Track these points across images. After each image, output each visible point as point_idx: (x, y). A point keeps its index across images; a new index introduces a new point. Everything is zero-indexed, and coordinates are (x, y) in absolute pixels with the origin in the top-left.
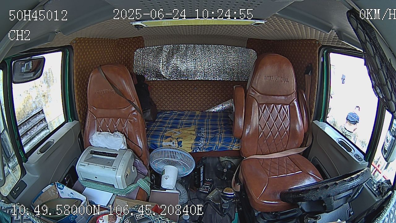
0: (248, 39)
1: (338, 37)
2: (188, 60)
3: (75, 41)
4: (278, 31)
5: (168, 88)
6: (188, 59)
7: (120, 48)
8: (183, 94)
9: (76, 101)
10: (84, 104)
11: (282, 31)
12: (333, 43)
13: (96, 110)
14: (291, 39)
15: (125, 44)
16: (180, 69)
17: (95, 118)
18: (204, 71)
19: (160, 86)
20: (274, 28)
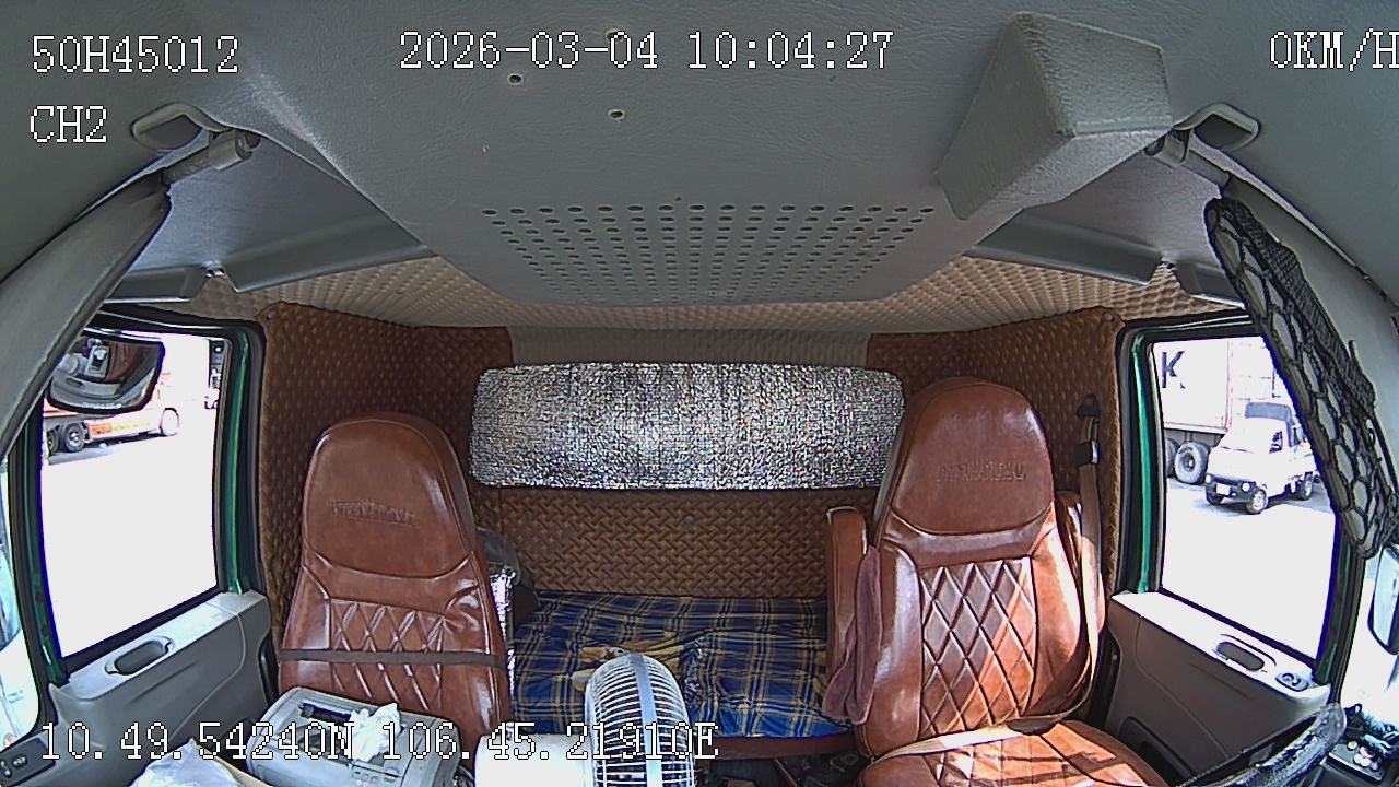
0: (869, 336)
1: (1178, 280)
2: (666, 418)
3: (273, 313)
4: (972, 299)
5: (593, 516)
6: (665, 415)
7: (429, 359)
8: (644, 539)
9: (261, 523)
10: (288, 539)
11: (987, 296)
12: (1164, 306)
13: (330, 571)
14: (1019, 319)
15: (446, 347)
16: (636, 449)
17: (326, 597)
18: (722, 458)
19: (563, 506)
20: (957, 290)
